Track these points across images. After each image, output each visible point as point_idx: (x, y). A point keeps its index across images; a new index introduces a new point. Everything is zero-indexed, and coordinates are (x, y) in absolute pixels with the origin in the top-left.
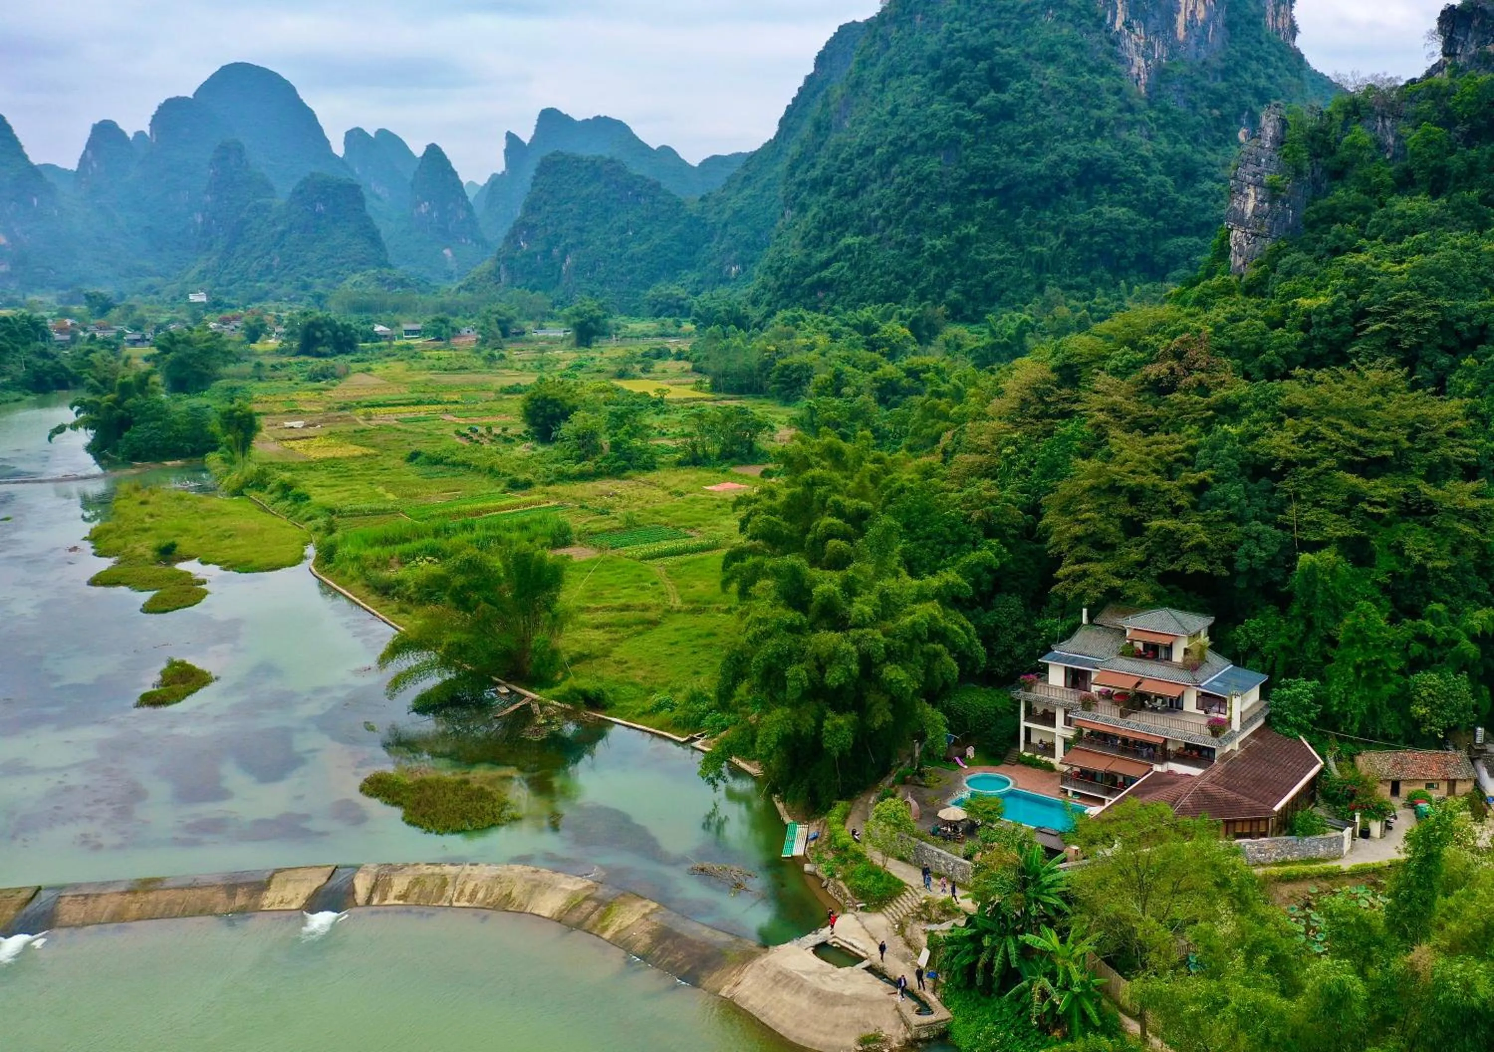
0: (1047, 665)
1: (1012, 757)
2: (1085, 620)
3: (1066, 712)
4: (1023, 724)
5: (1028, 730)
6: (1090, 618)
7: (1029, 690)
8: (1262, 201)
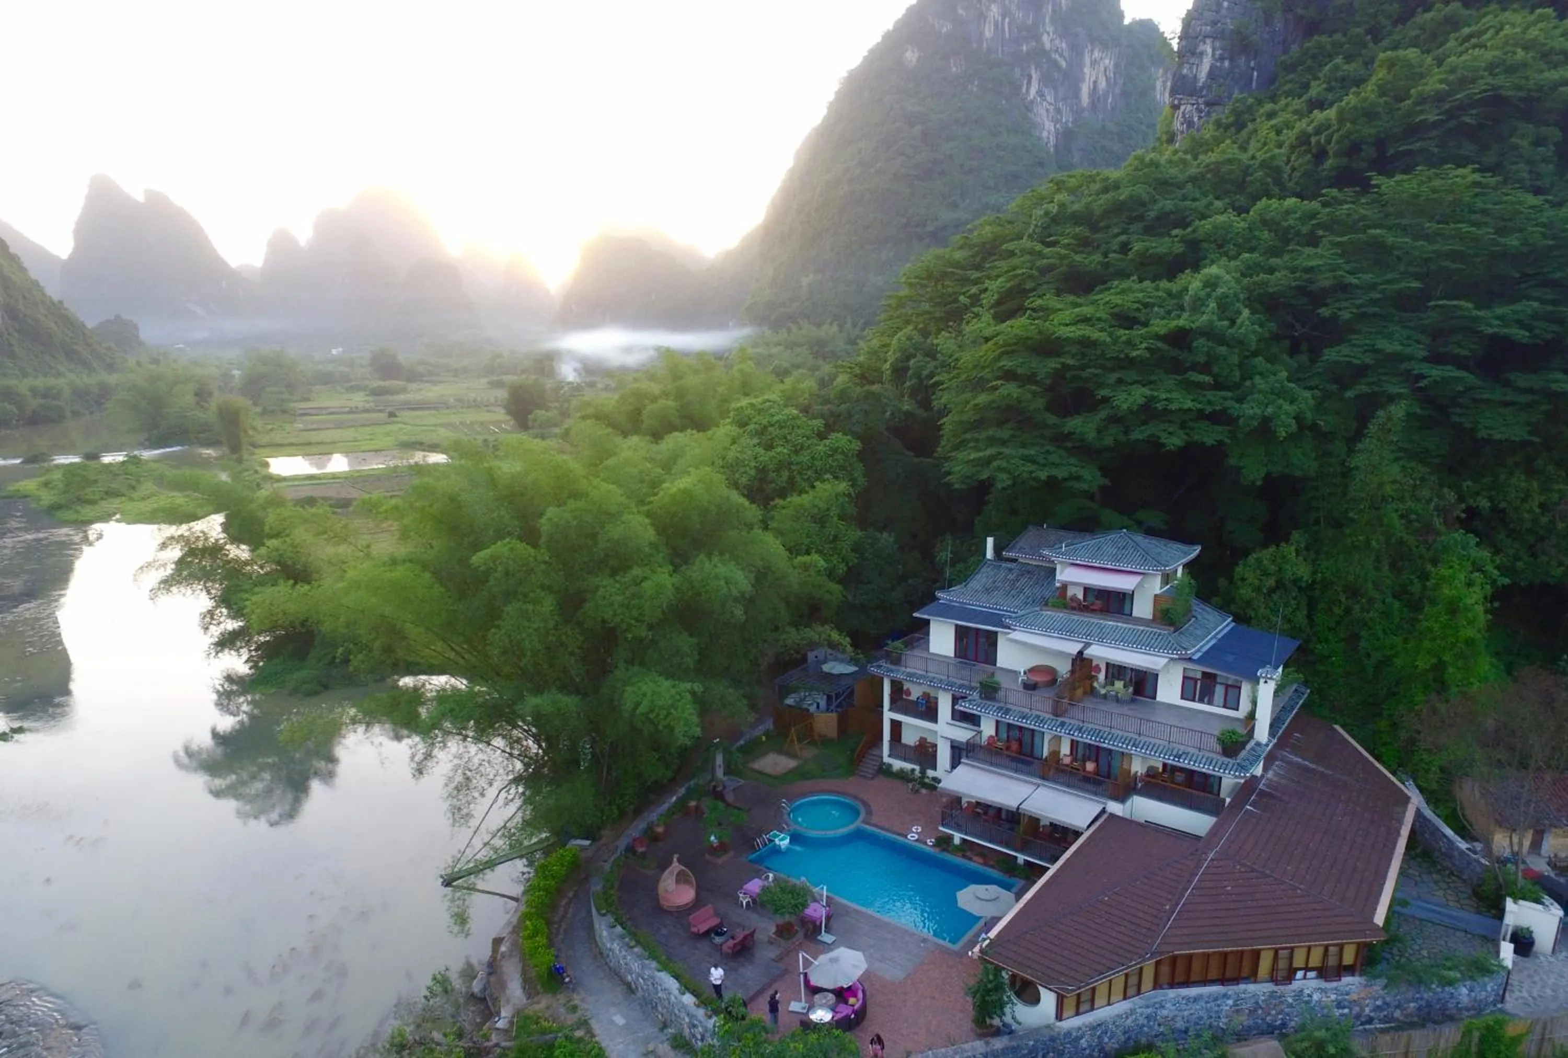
0: (927, 622)
1: (869, 767)
2: (990, 554)
3: (955, 700)
4: (888, 715)
5: (896, 726)
6: (998, 550)
7: (897, 661)
8: (1222, 59)
